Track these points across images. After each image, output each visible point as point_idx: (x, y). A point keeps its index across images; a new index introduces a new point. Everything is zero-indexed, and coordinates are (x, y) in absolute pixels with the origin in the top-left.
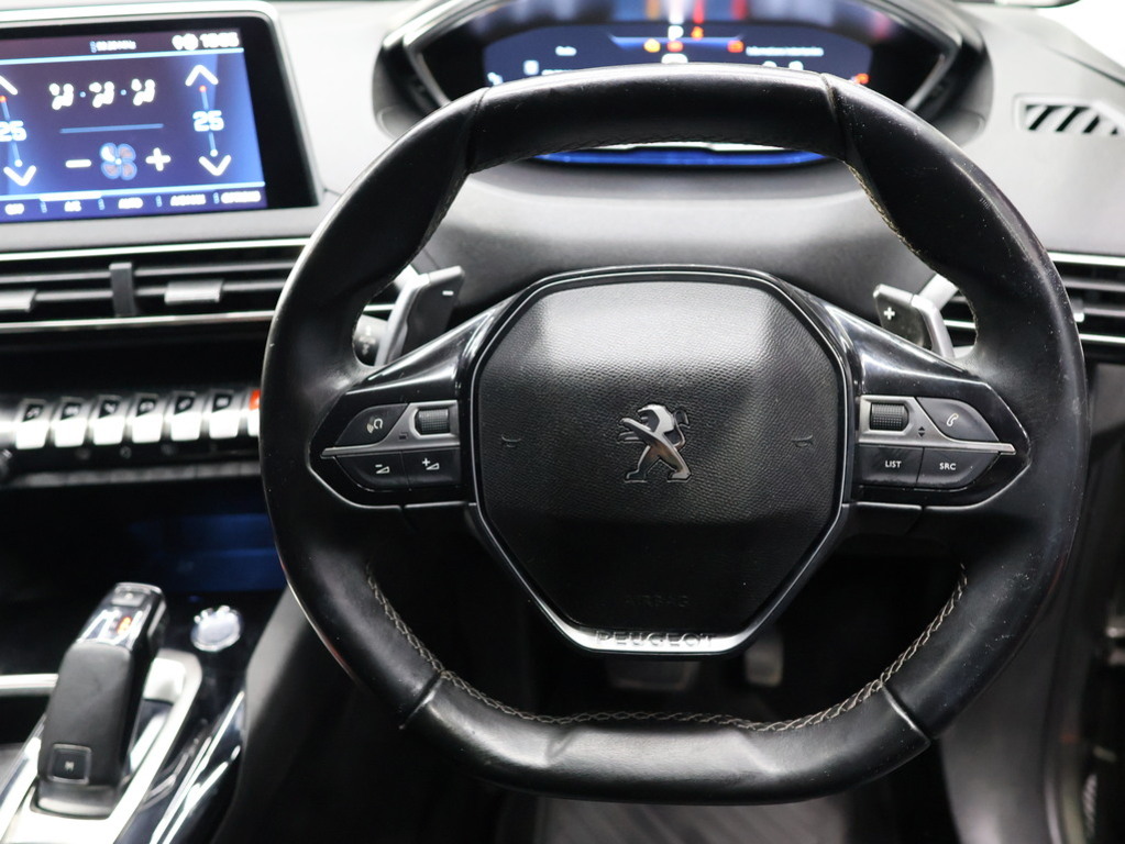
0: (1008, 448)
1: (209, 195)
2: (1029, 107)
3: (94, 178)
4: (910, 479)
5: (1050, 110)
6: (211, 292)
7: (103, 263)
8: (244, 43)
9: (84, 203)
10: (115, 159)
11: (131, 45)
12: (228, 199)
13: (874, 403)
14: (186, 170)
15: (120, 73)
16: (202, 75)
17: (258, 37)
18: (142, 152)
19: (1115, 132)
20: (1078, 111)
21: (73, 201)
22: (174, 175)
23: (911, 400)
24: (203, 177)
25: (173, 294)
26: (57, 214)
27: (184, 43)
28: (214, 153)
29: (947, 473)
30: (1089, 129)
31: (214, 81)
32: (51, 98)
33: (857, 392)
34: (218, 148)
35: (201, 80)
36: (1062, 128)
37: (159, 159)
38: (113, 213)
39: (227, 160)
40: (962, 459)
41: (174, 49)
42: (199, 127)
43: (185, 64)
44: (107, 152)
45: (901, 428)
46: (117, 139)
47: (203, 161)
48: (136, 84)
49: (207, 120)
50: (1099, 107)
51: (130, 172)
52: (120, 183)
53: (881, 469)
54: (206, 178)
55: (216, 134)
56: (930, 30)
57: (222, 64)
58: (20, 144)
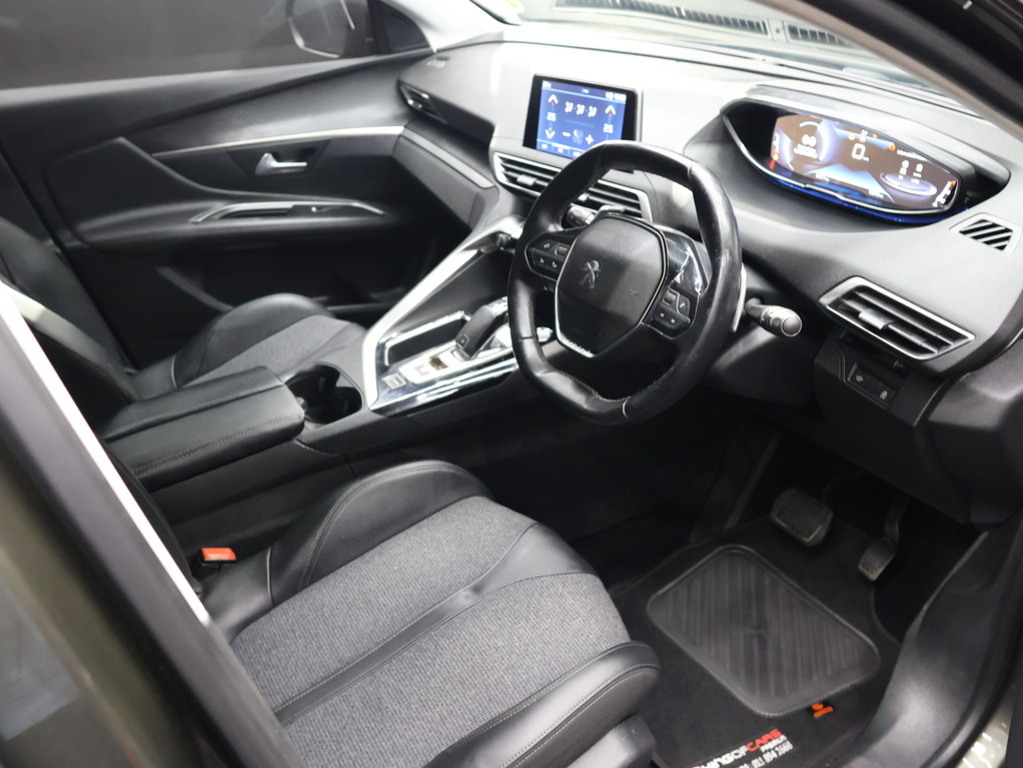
0: (689, 321)
3: (570, 142)
4: (663, 322)
5: (989, 226)
8: (627, 101)
10: (577, 136)
13: (670, 292)
15: (587, 103)
17: (632, 98)
18: (585, 135)
20: (1003, 231)
21: (561, 148)
23: (679, 295)
26: (556, 152)
27: (609, 96)
29: (672, 324)
30: (990, 241)
31: (614, 113)
32: (566, 107)
33: (666, 284)
35: (610, 111)
37: (590, 140)
38: (571, 157)
40: (677, 319)
41: (606, 97)
42: (605, 130)
43: (607, 104)
44: (575, 132)
45: (671, 303)
46: (579, 128)
48: (591, 108)
49: (608, 128)
51: (580, 142)
52: (576, 146)
55: (609, 134)
57: (617, 106)
58: (552, 121)
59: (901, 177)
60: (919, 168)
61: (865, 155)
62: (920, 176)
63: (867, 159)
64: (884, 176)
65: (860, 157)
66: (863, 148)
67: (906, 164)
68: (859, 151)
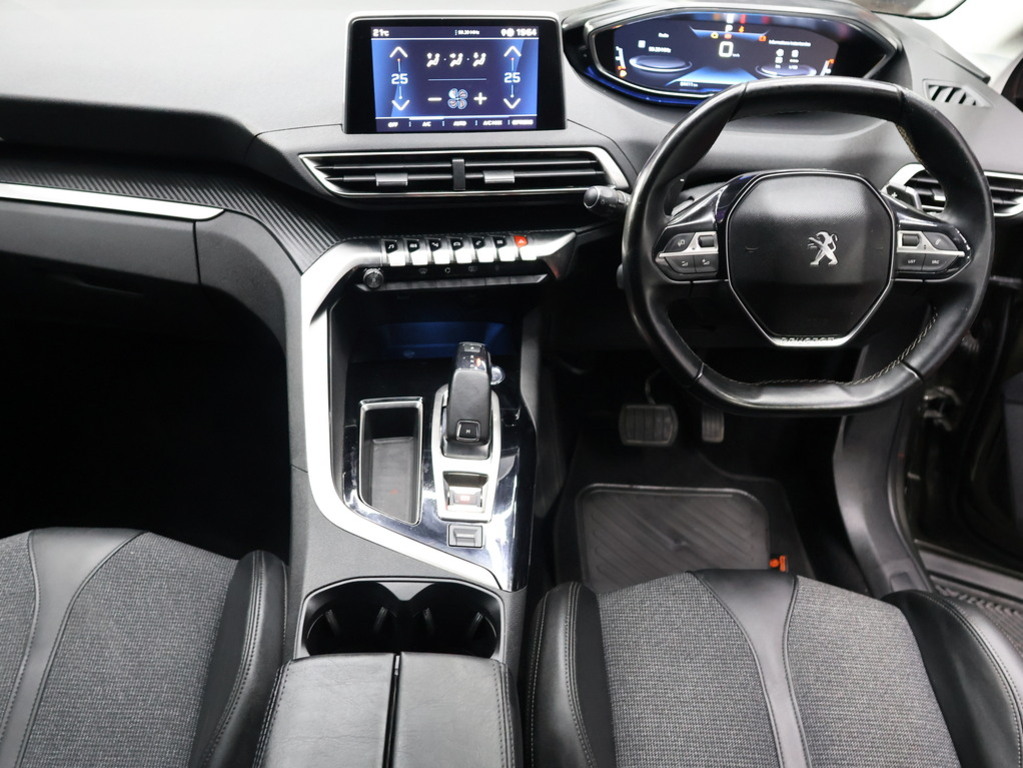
0: (962, 254)
1: (505, 120)
2: (930, 86)
3: (443, 108)
4: (919, 268)
5: (941, 89)
6: (510, 177)
7: (448, 158)
8: (540, 34)
9: (433, 122)
10: (456, 97)
11: (477, 32)
12: (515, 123)
13: (904, 235)
14: (495, 106)
15: (468, 48)
16: (514, 51)
18: (472, 94)
19: (974, 104)
20: (955, 90)
21: (427, 121)
22: (487, 109)
23: (920, 233)
24: (504, 110)
25: (490, 178)
26: (417, 128)
27: (508, 32)
28: (512, 96)
29: (935, 265)
30: (961, 101)
31: (519, 55)
32: (427, 60)
33: (897, 229)
34: (514, 93)
35: (513, 53)
36: (948, 100)
37: (480, 99)
38: (449, 128)
39: (519, 100)
40: (941, 258)
41: (501, 36)
42: (507, 81)
43: (505, 45)
44: (452, 94)
45: (915, 245)
46: (459, 86)
47: (506, 101)
48: (475, 55)
49: (512, 77)
50: (966, 89)
51: (463, 104)
52: (456, 111)
53: (906, 263)
54: (506, 110)
55: (515, 85)
56: (877, 36)
58: (403, 86)
59: (778, 67)
60: (795, 53)
61: (735, 52)
62: (797, 61)
63: (738, 55)
64: (759, 69)
65: (729, 54)
66: (731, 45)
67: (780, 52)
68: (726, 49)
